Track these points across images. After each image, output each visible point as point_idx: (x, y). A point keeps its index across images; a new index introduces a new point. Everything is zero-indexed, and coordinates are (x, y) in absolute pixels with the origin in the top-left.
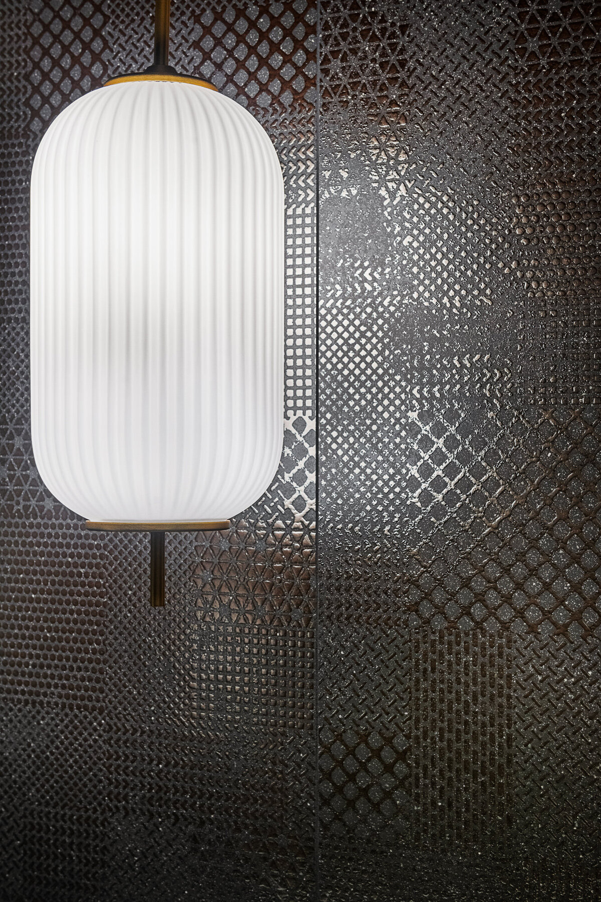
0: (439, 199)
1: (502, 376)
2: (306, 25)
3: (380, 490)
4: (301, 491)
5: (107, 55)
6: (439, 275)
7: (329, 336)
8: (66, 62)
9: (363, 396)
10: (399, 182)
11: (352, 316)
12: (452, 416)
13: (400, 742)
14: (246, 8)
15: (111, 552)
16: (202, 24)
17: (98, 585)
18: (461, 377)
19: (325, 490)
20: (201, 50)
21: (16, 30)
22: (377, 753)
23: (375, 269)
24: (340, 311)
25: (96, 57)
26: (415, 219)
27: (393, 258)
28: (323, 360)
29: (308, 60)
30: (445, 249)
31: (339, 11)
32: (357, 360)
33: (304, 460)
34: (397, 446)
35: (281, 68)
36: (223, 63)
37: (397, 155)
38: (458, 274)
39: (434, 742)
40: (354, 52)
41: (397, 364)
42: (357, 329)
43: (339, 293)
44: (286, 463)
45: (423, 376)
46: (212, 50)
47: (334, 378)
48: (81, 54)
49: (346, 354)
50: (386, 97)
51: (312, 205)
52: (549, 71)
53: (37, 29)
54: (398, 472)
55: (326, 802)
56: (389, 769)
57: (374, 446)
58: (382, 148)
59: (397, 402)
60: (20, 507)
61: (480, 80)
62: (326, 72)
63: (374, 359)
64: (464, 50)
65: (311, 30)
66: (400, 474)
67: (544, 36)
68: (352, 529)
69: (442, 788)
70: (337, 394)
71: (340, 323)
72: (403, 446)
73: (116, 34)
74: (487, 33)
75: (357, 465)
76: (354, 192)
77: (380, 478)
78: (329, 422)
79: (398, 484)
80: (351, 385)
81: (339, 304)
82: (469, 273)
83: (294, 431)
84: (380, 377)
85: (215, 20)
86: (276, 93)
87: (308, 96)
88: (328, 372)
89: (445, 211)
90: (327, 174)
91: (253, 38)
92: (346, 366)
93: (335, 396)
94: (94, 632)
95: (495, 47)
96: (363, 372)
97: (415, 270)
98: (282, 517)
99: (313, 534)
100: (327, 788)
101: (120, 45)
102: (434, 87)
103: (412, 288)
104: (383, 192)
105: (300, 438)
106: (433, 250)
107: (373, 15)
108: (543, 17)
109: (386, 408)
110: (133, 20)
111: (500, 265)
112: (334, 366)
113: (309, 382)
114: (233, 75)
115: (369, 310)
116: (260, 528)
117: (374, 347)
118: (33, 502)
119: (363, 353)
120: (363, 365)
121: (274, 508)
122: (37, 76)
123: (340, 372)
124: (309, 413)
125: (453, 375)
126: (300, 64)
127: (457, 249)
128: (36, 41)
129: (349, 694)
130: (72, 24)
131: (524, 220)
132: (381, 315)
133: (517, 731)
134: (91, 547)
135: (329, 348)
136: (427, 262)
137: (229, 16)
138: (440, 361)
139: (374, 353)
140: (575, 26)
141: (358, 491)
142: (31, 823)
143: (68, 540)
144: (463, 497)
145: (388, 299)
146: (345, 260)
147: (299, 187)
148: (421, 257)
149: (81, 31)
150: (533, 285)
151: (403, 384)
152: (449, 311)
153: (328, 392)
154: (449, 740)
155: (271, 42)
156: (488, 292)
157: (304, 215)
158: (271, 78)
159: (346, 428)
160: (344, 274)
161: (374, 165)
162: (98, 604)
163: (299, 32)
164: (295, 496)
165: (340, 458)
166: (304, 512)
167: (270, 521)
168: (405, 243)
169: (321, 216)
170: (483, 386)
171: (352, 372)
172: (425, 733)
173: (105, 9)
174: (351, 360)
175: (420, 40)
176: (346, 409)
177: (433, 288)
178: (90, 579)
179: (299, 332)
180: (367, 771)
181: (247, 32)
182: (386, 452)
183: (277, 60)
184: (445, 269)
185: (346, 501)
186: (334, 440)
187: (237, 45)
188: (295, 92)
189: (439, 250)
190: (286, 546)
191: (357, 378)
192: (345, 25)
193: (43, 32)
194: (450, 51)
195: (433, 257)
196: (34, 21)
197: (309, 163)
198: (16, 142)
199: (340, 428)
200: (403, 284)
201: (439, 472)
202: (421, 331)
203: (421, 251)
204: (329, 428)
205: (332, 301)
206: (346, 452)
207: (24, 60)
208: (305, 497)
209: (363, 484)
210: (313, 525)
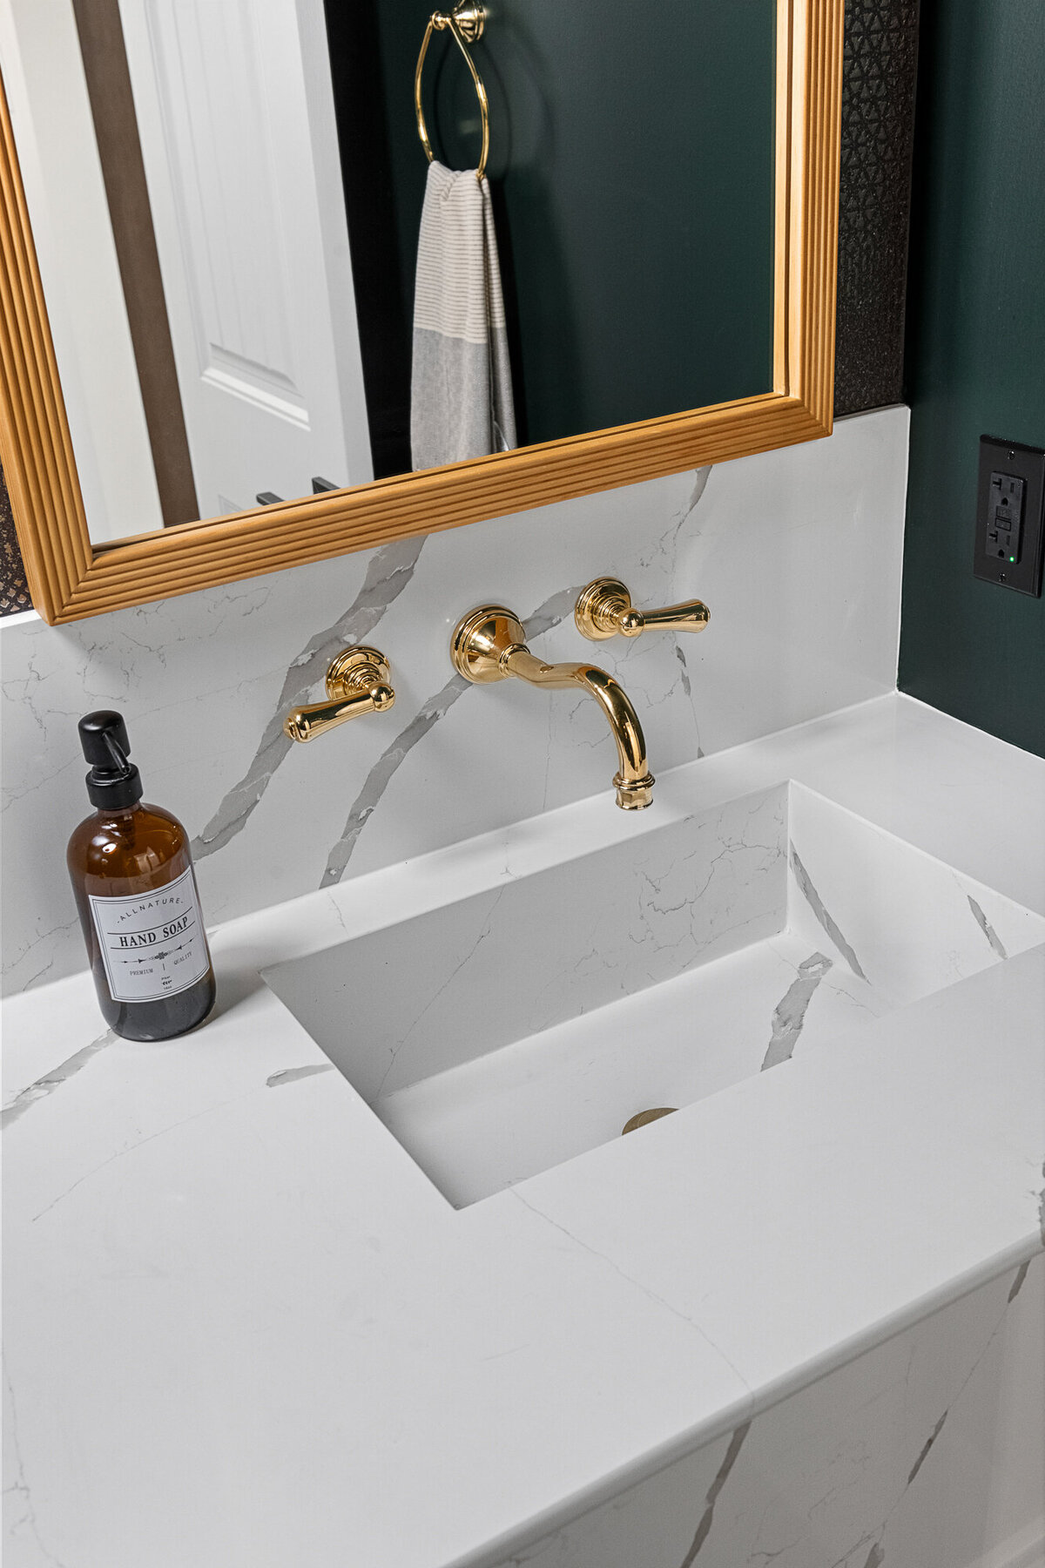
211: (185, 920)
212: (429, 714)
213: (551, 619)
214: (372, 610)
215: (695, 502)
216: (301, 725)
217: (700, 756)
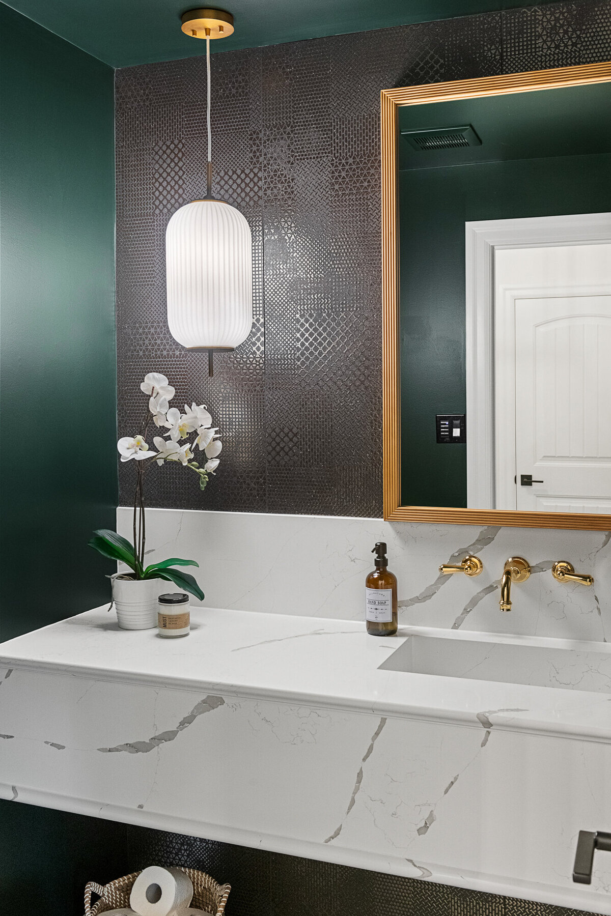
0: (306, 240)
1: (328, 302)
2: (258, 177)
3: (287, 342)
4: (259, 344)
5: (184, 186)
6: (306, 266)
7: (268, 289)
8: (169, 188)
9: (280, 310)
10: (292, 234)
11: (276, 281)
12: (311, 315)
13: (295, 430)
14: (236, 170)
15: (189, 370)
16: (220, 176)
17: (184, 382)
18: (314, 302)
19: (267, 343)
20: (220, 185)
21: (149, 176)
22: (287, 435)
23: (284, 265)
24: (272, 280)
25: (180, 187)
26: (298, 247)
27: (290, 261)
28: (266, 297)
29: (259, 190)
30: (308, 258)
31: (270, 173)
32: (278, 297)
33: (260, 333)
34: (292, 327)
35: (249, 193)
36: (228, 190)
37: (291, 224)
38: (312, 266)
39: (306, 429)
40: (275, 187)
41: (292, 298)
42: (278, 286)
43: (271, 273)
44: (252, 334)
45: (301, 302)
46: (224, 185)
47: (270, 304)
48: (174, 185)
49: (274, 295)
50: (287, 204)
51: (261, 242)
52: (342, 196)
53: (157, 176)
54: (293, 336)
55: (269, 454)
56: (291, 440)
57: (285, 327)
58: (286, 222)
59: (292, 311)
60: (154, 355)
61: (319, 199)
62: (265, 194)
63: (284, 296)
64: (314, 188)
65: (260, 179)
66: (294, 336)
67: (340, 184)
68: (277, 357)
69: (309, 445)
70: (271, 309)
71: (272, 284)
72: (294, 327)
73: (188, 178)
74: (321, 182)
75: (278, 334)
76: (276, 237)
77: (287, 338)
78: (268, 319)
79: (293, 340)
80: (276, 306)
81: (271, 277)
82: (316, 266)
83: (256, 323)
84: (286, 303)
85: (225, 174)
86: (248, 202)
87: (259, 203)
88: (268, 301)
89: (308, 244)
90: (266, 231)
91: (239, 181)
92: (274, 299)
93: (270, 310)
94: (183, 399)
95: (324, 187)
96: (280, 301)
97: (298, 265)
98: (252, 354)
99: (263, 359)
100: (270, 448)
101: (189, 182)
102: (303, 201)
103: (297, 271)
104: (286, 237)
105: (258, 325)
106: (304, 258)
107: (282, 174)
108: (340, 177)
109: (288, 314)
110: (194, 174)
111: (327, 263)
112: (270, 299)
113: (261, 305)
114: (232, 194)
115: (282, 279)
116: (244, 358)
117: (284, 292)
118: (159, 353)
119: (280, 294)
120: (280, 299)
121: (249, 351)
122: (157, 193)
123: (272, 301)
124: (261, 316)
125: (311, 302)
126: (256, 191)
127: (312, 257)
128: (157, 180)
129: (277, 414)
130: (171, 174)
131: (334, 247)
132: (286, 281)
133: (334, 423)
134: (181, 368)
135: (268, 293)
136: (302, 262)
137: (230, 173)
138: (307, 296)
139: (284, 294)
140: (351, 181)
141: (279, 343)
142: (160, 471)
143: (172, 366)
144: (315, 344)
145: (289, 275)
146: (273, 262)
147: (256, 235)
148: (300, 260)
149: (174, 177)
150: (338, 270)
151: (294, 305)
152: (310, 279)
153: (268, 308)
154: (312, 428)
155: (246, 183)
156: (323, 272)
157: (258, 246)
158: (246, 196)
159: (274, 321)
160: (273, 267)
161: (283, 228)
162: (184, 389)
163: (256, 180)
164: (257, 346)
165: (272, 332)
166: (260, 352)
167: (248, 355)
168: (294, 255)
169: (265, 246)
170: (321, 305)
171: (276, 301)
172: (303, 426)
173: (183, 169)
174: (276, 297)
175: (298, 184)
176: (274, 314)
177: (304, 271)
178: (181, 380)
179: (257, 287)
180: (284, 441)
181: (237, 179)
182: (289, 329)
183: (248, 190)
184: (308, 264)
185: (275, 347)
186: (270, 325)
187: (233, 184)
188: (255, 201)
189: (306, 258)
190: (254, 364)
191: (278, 303)
192: (272, 178)
193: (160, 176)
194: (309, 188)
195: (304, 260)
196: (156, 172)
197: (260, 227)
198: (149, 218)
199: (272, 321)
200: (294, 270)
201: (307, 335)
202: (300, 286)
203: (300, 258)
204: (268, 321)
205: (269, 276)
206: (275, 330)
207: (152, 187)
208: (260, 346)
209: (281, 341)
210: (263, 356)
211: (385, 602)
212: (495, 586)
213: (542, 569)
214: (479, 547)
215: (605, 544)
216: (442, 569)
217: (605, 641)
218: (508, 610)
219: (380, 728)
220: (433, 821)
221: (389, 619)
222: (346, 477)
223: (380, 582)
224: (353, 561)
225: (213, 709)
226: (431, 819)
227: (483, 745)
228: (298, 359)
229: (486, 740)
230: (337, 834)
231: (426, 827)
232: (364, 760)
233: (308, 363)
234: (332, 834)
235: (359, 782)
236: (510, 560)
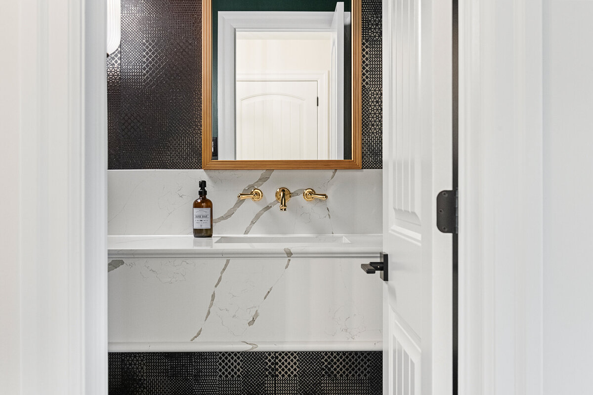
1: (165, 33)
3: (136, 58)
4: (116, 59)
6: (150, 10)
7: (123, 22)
9: (132, 37)
12: (153, 41)
13: (141, 115)
18: (155, 32)
19: (123, 58)
22: (136, 118)
23: (135, 7)
24: (126, 17)
27: (139, 5)
30: (151, 4)
32: (130, 28)
33: (118, 51)
34: (140, 48)
38: (154, 10)
39: (149, 114)
41: (140, 29)
42: (130, 21)
43: (126, 13)
45: (146, 32)
47: (125, 32)
49: (128, 27)
54: (141, 54)
55: (123, 130)
56: (138, 121)
57: (135, 48)
59: (140, 38)
68: (129, 67)
69: (151, 124)
71: (126, 20)
72: (142, 48)
75: (131, 52)
78: (124, 42)
79: (141, 56)
80: (129, 34)
81: (126, 15)
82: (157, 9)
84: (136, 33)
88: (123, 31)
92: (128, 30)
93: (125, 36)
96: (132, 31)
97: (144, 8)
98: (112, 65)
99: (120, 69)
100: (124, 127)
103: (144, 12)
106: (149, 4)
109: (138, 39)
111: (164, 8)
112: (125, 29)
115: (133, 17)
117: (135, 25)
119: (132, 26)
120: (132, 29)
121: (110, 63)
125: (153, 32)
127: (154, 4)
129: (129, 105)
132: (136, 18)
135: (123, 25)
136: (147, 7)
138: (150, 29)
139: (135, 27)
144: (156, 59)
145: (138, 14)
146: (127, 5)
151: (142, 34)
152: (153, 18)
153: (123, 35)
159: (128, 44)
160: (127, 8)
165: (126, 51)
166: (117, 64)
167: (109, 66)
168: (142, 2)
170: (160, 35)
176: (128, 40)
177: (149, 12)
180: (133, 122)
182: (138, 49)
184: (151, 8)
185: (128, 61)
186: (125, 47)
190: (113, 71)
191: (130, 32)
200: (142, 11)
201: (150, 54)
202: (146, 22)
204: (123, 44)
205: (124, 14)
206: (128, 49)
208: (118, 60)
209: (132, 57)
210: (120, 67)
211: (206, 216)
212: (270, 206)
213: (297, 194)
214: (261, 183)
215: (332, 178)
216: (239, 196)
217: (333, 233)
218: (285, 210)
219: (226, 266)
220: (257, 316)
221: (209, 227)
222: (176, 144)
223: (203, 204)
224: (181, 197)
225: (116, 268)
226: (257, 315)
227: (286, 267)
228: (144, 69)
229: (288, 264)
230: (199, 334)
231: (254, 320)
232: (216, 286)
233: (151, 72)
234: (196, 335)
235: (213, 300)
236: (278, 190)
